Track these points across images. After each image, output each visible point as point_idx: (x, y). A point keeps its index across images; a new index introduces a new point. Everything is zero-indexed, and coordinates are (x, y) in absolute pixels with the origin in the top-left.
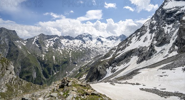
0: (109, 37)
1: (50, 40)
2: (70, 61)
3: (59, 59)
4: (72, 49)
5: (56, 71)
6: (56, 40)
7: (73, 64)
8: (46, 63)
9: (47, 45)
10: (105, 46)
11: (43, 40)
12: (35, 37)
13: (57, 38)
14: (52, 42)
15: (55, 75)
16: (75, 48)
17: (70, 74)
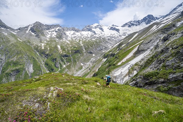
0: (126, 24)
1: (51, 31)
2: (83, 50)
3: (67, 48)
4: (81, 39)
5: (66, 63)
6: (58, 30)
7: (88, 54)
8: (47, 52)
9: (47, 35)
10: (124, 33)
11: (42, 30)
12: (29, 25)
13: (59, 28)
14: (54, 32)
15: (64, 69)
16: (85, 38)
17: (87, 66)
